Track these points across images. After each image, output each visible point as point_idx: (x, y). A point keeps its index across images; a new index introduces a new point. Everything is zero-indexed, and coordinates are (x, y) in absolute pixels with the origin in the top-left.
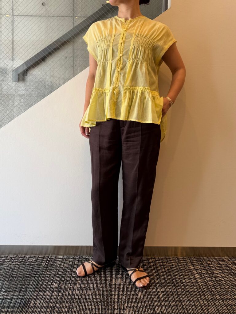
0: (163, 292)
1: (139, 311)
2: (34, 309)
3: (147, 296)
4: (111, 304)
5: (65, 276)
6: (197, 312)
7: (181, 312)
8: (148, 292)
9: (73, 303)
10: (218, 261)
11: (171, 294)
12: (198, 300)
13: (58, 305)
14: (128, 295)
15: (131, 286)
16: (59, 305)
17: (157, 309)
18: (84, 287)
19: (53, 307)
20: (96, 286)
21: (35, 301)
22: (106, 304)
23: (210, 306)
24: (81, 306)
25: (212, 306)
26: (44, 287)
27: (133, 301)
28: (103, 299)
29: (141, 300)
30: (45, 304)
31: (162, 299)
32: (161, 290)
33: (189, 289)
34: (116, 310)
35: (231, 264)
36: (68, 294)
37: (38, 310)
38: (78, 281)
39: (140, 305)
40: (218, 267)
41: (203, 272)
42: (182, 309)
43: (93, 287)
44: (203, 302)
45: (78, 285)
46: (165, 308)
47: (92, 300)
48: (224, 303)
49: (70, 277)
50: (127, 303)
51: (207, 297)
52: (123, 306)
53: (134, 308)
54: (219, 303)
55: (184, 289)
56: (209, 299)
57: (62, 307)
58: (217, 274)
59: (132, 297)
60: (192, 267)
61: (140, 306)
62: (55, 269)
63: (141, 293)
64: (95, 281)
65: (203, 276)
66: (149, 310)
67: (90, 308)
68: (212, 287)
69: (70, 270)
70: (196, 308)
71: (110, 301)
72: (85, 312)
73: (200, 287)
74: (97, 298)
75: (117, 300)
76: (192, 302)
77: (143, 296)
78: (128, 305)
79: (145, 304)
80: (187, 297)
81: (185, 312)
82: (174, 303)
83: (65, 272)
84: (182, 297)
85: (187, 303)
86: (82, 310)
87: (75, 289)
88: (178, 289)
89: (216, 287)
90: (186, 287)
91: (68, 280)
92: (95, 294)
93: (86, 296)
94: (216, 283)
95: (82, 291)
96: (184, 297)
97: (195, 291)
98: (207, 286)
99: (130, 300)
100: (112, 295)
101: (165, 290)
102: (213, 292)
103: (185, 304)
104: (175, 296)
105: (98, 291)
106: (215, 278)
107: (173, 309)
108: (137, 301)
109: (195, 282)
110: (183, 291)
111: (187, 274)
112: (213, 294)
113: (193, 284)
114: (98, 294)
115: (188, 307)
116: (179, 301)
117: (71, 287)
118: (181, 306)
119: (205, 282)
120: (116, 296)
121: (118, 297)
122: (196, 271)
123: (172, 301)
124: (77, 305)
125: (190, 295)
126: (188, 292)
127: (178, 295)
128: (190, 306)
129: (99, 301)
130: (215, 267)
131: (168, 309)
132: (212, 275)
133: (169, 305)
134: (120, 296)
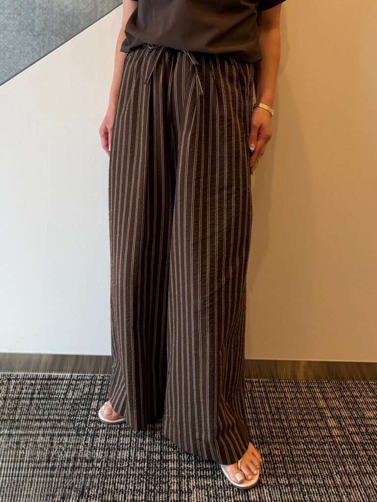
1: (217, 495)
4: (164, 480)
5: (75, 419)
6: (328, 499)
7: (297, 499)
11: (281, 462)
18: (113, 444)
20: (136, 442)
22: (155, 481)
23: (353, 488)
24: (107, 483)
25: (357, 487)
27: (208, 474)
28: (150, 470)
33: (314, 451)
34: (174, 493)
38: (101, 431)
41: (343, 414)
42: (300, 492)
44: (341, 478)
45: (100, 438)
46: (269, 490)
47: (127, 472)
49: (86, 422)
50: (195, 478)
51: (349, 467)
52: (188, 485)
53: (209, 489)
54: (370, 482)
55: (305, 452)
56: (352, 473)
58: (371, 419)
59: (204, 466)
60: (322, 403)
61: (221, 486)
65: (344, 424)
66: (236, 495)
67: (123, 489)
68: (359, 447)
69: (86, 405)
70: (327, 491)
71: (163, 474)
72: (113, 496)
73: (336, 447)
74: (136, 467)
75: (175, 471)
76: (319, 477)
78: (197, 483)
80: (311, 467)
81: (304, 499)
82: (286, 481)
83: (76, 410)
84: (301, 467)
85: (310, 480)
86: (109, 493)
87: (94, 447)
88: (294, 451)
89: (366, 446)
90: (310, 447)
91: (80, 428)
92: (134, 458)
93: (115, 461)
94: (367, 437)
95: (108, 452)
96: (304, 467)
97: (326, 455)
98: (350, 445)
99: (200, 473)
100: (167, 461)
101: (269, 451)
102: (360, 457)
103: (306, 482)
104: (288, 466)
105: (139, 452)
106: (366, 429)
107: (282, 494)
108: (214, 474)
109: (327, 435)
110: (304, 455)
111: (312, 417)
112: (360, 463)
113: (324, 440)
114: (138, 459)
115: (312, 489)
116: (296, 476)
117: (87, 444)
118: (298, 486)
119: (346, 437)
120: (175, 463)
121: (178, 466)
122: (331, 413)
123: (282, 475)
124: (99, 481)
125: (317, 463)
126: (312, 457)
127: (294, 464)
128: (316, 487)
129: (141, 475)
130: (366, 403)
131: (274, 492)
132: (360, 421)
133: (276, 484)
134: (183, 463)
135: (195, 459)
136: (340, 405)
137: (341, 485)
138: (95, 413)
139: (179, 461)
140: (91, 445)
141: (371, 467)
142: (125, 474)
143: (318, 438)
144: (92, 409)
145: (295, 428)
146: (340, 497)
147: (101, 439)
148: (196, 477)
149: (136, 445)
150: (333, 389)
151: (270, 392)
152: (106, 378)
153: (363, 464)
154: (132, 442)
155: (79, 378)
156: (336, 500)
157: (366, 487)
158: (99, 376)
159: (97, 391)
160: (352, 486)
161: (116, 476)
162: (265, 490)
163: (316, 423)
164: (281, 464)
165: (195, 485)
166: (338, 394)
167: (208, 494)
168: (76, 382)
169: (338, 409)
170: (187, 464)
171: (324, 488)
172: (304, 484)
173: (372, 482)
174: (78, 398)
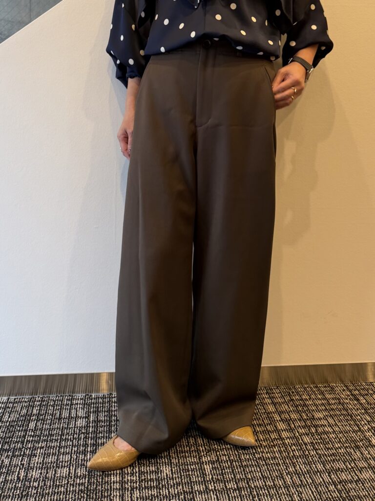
0: (213, 463)
3: (181, 473)
4: (106, 494)
5: (11, 441)
8: (182, 466)
9: (28, 496)
10: (322, 393)
11: (229, 467)
12: (282, 474)
14: (141, 473)
20: (76, 459)
22: (96, 496)
23: (304, 486)
25: (309, 485)
27: (152, 485)
28: (91, 485)
29: (168, 481)
31: (211, 477)
32: (209, 459)
33: (264, 455)
35: (346, 397)
36: (17, 480)
38: (39, 450)
39: (165, 492)
40: (323, 405)
41: (292, 416)
42: (249, 495)
43: (71, 460)
44: (291, 478)
45: (37, 457)
46: (216, 495)
47: (67, 489)
48: (331, 478)
49: (23, 442)
50: (139, 490)
51: (300, 467)
52: (131, 497)
53: (153, 499)
54: (321, 480)
55: (254, 455)
56: (302, 472)
58: (320, 419)
59: (149, 478)
60: (271, 408)
61: (166, 495)
63: (167, 468)
64: (74, 448)
65: (293, 426)
68: (309, 447)
69: (23, 426)
70: (278, 492)
71: (105, 488)
73: (286, 449)
75: (118, 484)
76: (269, 479)
77: (172, 473)
78: (141, 495)
79: (176, 490)
80: (260, 470)
82: (234, 485)
83: (12, 431)
84: (250, 470)
85: (260, 482)
87: (31, 467)
88: (242, 456)
89: (316, 446)
90: (259, 451)
91: (16, 449)
92: (74, 475)
93: (54, 479)
94: (317, 437)
95: (45, 471)
96: (253, 470)
97: (276, 457)
98: (300, 446)
99: (145, 484)
100: (109, 475)
101: (216, 458)
102: (311, 457)
103: (255, 485)
104: (237, 471)
105: (79, 469)
106: (316, 429)
107: (231, 498)
108: (159, 484)
109: (277, 438)
110: (253, 458)
111: (261, 422)
112: (311, 462)
113: (273, 443)
114: (79, 475)
115: (262, 491)
116: (244, 480)
117: (24, 464)
118: (247, 489)
119: (296, 438)
120: (118, 476)
121: (121, 479)
122: (280, 416)
123: (230, 480)
125: (267, 466)
126: (261, 460)
127: (242, 469)
128: (266, 488)
129: (82, 489)
130: (316, 405)
131: (221, 497)
132: (310, 423)
133: (224, 489)
134: (126, 476)
135: (139, 471)
136: (289, 408)
137: (291, 485)
138: (33, 434)
139: (122, 474)
140: (27, 465)
141: (322, 465)
142: (64, 491)
143: (267, 441)
144: (30, 430)
146: (291, 497)
147: (38, 459)
148: (140, 488)
149: (76, 462)
150: (282, 394)
152: (46, 399)
153: (314, 463)
154: (72, 459)
155: (16, 400)
156: (287, 499)
157: (318, 485)
158: (38, 397)
159: (35, 412)
160: (303, 484)
161: (54, 494)
162: (212, 495)
163: (265, 427)
164: (229, 469)
165: (138, 496)
166: (287, 398)
168: (13, 405)
169: (287, 413)
170: (131, 476)
171: (275, 489)
172: (253, 487)
173: (323, 480)
174: (14, 420)
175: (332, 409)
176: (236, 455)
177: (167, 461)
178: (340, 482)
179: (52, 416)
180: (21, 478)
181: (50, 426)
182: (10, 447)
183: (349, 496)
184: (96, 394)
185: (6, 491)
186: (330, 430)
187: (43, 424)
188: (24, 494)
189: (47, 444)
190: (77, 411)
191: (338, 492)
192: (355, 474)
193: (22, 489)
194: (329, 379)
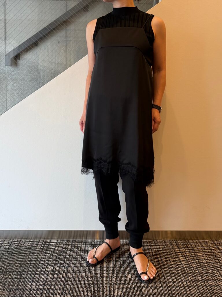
1: (127, 292)
2: (31, 291)
4: (102, 286)
5: (59, 260)
6: (180, 292)
7: (165, 292)
9: (67, 285)
10: (201, 244)
13: (52, 287)
14: (117, 277)
15: (121, 268)
16: (54, 288)
17: (144, 290)
18: (77, 270)
19: (49, 290)
20: (88, 269)
21: (31, 284)
22: (97, 286)
23: (192, 287)
24: (75, 287)
25: (194, 286)
26: (40, 270)
27: (123, 283)
28: (95, 281)
30: (41, 286)
33: (174, 271)
34: (107, 291)
35: (213, 246)
36: (62, 277)
37: (34, 293)
38: (72, 265)
40: (202, 249)
41: (187, 254)
42: (167, 290)
43: (86, 270)
44: (186, 283)
46: (152, 289)
47: (84, 282)
48: (205, 284)
49: (64, 261)
50: (117, 284)
51: (190, 278)
52: (113, 288)
53: (123, 289)
55: (169, 271)
56: (191, 280)
57: (57, 289)
58: (200, 256)
59: (121, 279)
60: (177, 250)
61: (129, 287)
62: (50, 253)
63: (129, 275)
65: (187, 259)
66: (136, 291)
67: (82, 290)
68: (195, 269)
69: (64, 253)
70: (180, 289)
71: (101, 283)
72: (78, 293)
73: (184, 269)
74: (89, 280)
75: (107, 281)
76: (176, 283)
77: (132, 278)
78: (118, 287)
79: (134, 286)
80: (172, 278)
82: (160, 285)
84: (167, 278)
85: (172, 284)
86: (75, 292)
88: (164, 271)
89: (198, 269)
90: (172, 269)
91: (62, 264)
92: (88, 276)
93: (79, 278)
94: (199, 265)
95: (75, 274)
96: (169, 278)
97: (179, 273)
98: (191, 268)
99: (119, 282)
100: (103, 277)
102: (196, 273)
103: (170, 285)
104: (161, 278)
105: (90, 274)
106: (198, 261)
108: (126, 283)
109: (180, 264)
110: (169, 273)
111: (172, 256)
113: (178, 266)
114: (90, 276)
115: (172, 288)
116: (165, 283)
117: (65, 270)
118: (166, 287)
119: (189, 264)
120: (107, 278)
122: (181, 254)
124: (71, 287)
125: (175, 276)
126: (173, 274)
127: (164, 277)
128: (174, 287)
129: (91, 283)
130: (198, 249)
132: (195, 257)
133: (155, 286)
134: (111, 278)
135: (116, 276)
136: (186, 250)
137: (186, 286)
138: (69, 257)
139: (109, 277)
140: (67, 271)
143: (175, 265)
145: (164, 261)
146: (186, 291)
150: (182, 244)
151: (152, 246)
152: (74, 241)
153: (197, 276)
155: (61, 241)
157: (198, 286)
158: (71, 240)
159: (69, 247)
161: (79, 284)
162: (150, 289)
163: (174, 258)
165: (116, 287)
166: (185, 246)
167: (123, 291)
168: (60, 243)
169: (185, 253)
170: (113, 278)
171: (178, 287)
172: (168, 286)
173: (201, 284)
174: (60, 250)
175: (206, 252)
176: (161, 271)
177: (129, 272)
178: (209, 286)
179: (77, 249)
180: (64, 277)
181: (76, 254)
182: (59, 262)
183: (213, 292)
184: (97, 240)
185: (58, 282)
186: (205, 261)
187: (73, 253)
188: (65, 283)
189: (75, 262)
190: (88, 248)
191: (208, 290)
192: (217, 282)
193: (64, 281)
194: (205, 238)
